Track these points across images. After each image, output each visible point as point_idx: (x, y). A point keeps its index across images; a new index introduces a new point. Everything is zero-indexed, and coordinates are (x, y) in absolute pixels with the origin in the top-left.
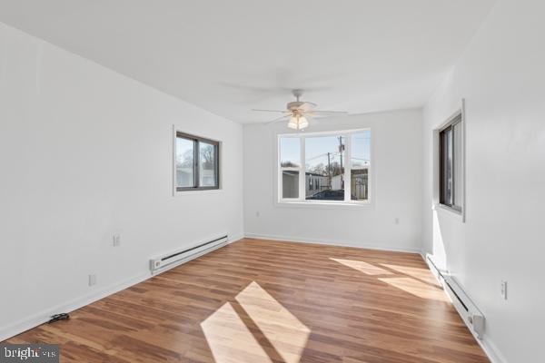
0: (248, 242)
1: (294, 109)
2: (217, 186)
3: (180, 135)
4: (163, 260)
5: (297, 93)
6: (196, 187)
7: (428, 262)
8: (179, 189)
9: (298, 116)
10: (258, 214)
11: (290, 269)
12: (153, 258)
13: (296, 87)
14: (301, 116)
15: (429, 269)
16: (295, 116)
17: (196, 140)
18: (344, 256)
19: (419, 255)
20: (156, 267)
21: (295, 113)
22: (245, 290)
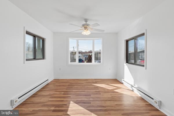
0: (56, 81)
1: (85, 27)
2: (43, 58)
3: (28, 33)
4: (19, 98)
5: (86, 20)
6: (35, 59)
7: (123, 81)
8: (27, 60)
9: (87, 30)
10: (60, 69)
11: (81, 91)
12: (12, 99)
13: (86, 17)
14: (88, 30)
15: (123, 84)
16: (85, 29)
17: (35, 36)
18: (96, 83)
19: (116, 79)
20: (15, 103)
21: (86, 28)
22: (70, 106)
